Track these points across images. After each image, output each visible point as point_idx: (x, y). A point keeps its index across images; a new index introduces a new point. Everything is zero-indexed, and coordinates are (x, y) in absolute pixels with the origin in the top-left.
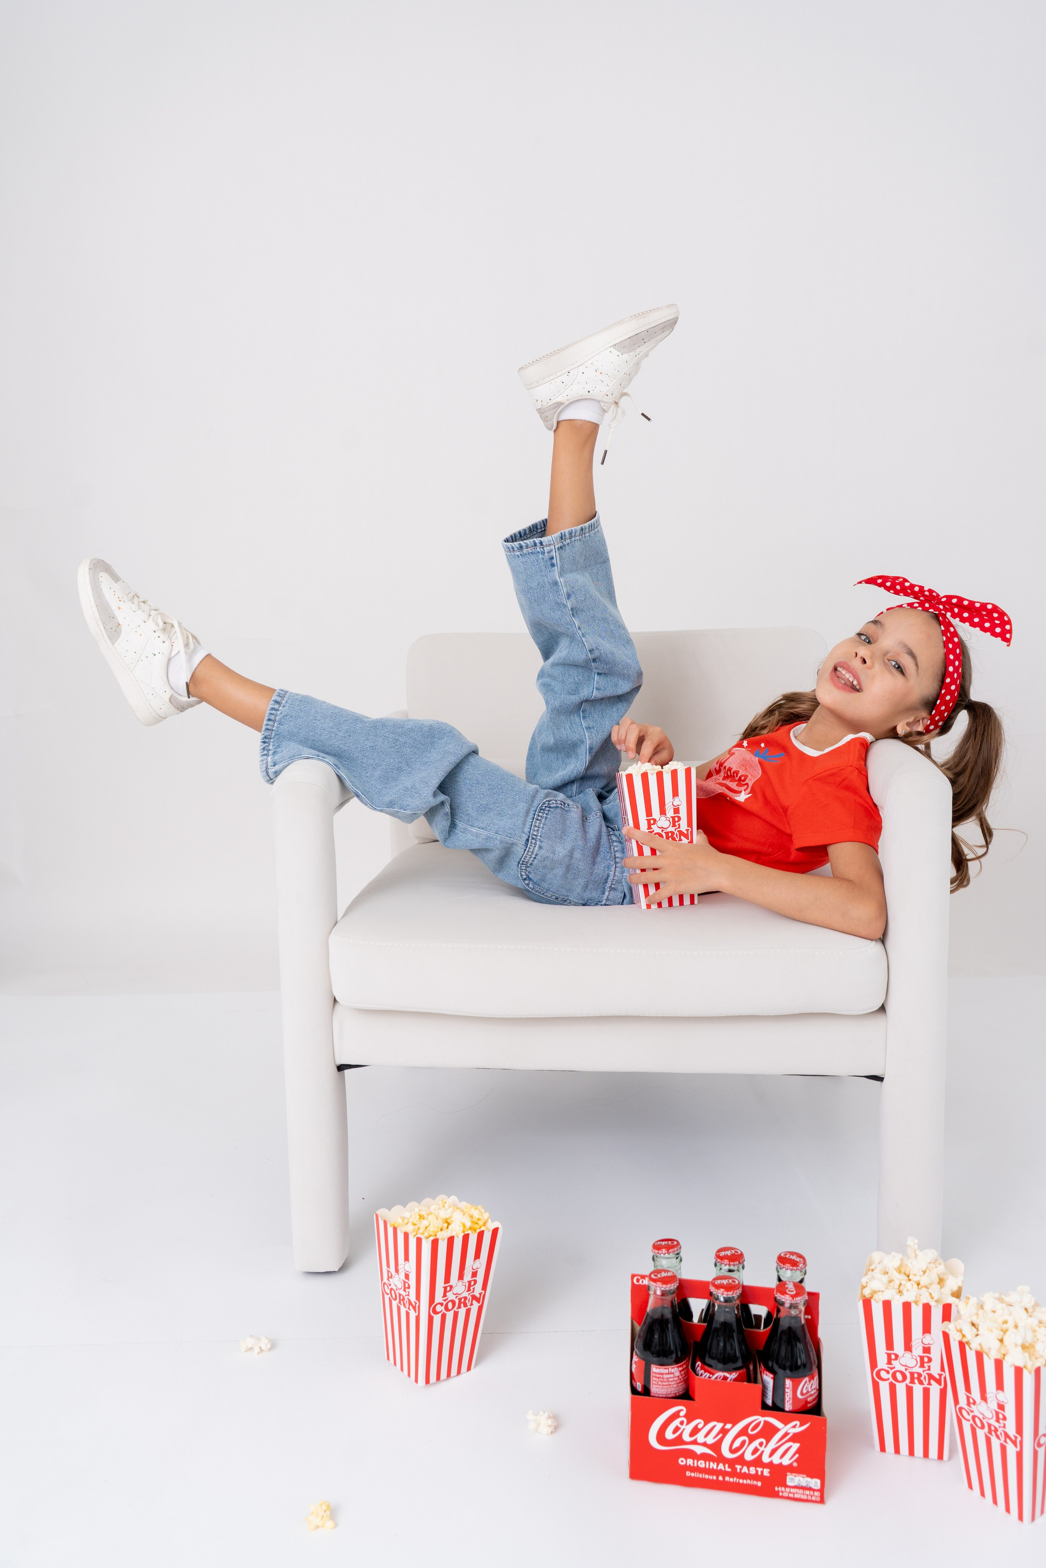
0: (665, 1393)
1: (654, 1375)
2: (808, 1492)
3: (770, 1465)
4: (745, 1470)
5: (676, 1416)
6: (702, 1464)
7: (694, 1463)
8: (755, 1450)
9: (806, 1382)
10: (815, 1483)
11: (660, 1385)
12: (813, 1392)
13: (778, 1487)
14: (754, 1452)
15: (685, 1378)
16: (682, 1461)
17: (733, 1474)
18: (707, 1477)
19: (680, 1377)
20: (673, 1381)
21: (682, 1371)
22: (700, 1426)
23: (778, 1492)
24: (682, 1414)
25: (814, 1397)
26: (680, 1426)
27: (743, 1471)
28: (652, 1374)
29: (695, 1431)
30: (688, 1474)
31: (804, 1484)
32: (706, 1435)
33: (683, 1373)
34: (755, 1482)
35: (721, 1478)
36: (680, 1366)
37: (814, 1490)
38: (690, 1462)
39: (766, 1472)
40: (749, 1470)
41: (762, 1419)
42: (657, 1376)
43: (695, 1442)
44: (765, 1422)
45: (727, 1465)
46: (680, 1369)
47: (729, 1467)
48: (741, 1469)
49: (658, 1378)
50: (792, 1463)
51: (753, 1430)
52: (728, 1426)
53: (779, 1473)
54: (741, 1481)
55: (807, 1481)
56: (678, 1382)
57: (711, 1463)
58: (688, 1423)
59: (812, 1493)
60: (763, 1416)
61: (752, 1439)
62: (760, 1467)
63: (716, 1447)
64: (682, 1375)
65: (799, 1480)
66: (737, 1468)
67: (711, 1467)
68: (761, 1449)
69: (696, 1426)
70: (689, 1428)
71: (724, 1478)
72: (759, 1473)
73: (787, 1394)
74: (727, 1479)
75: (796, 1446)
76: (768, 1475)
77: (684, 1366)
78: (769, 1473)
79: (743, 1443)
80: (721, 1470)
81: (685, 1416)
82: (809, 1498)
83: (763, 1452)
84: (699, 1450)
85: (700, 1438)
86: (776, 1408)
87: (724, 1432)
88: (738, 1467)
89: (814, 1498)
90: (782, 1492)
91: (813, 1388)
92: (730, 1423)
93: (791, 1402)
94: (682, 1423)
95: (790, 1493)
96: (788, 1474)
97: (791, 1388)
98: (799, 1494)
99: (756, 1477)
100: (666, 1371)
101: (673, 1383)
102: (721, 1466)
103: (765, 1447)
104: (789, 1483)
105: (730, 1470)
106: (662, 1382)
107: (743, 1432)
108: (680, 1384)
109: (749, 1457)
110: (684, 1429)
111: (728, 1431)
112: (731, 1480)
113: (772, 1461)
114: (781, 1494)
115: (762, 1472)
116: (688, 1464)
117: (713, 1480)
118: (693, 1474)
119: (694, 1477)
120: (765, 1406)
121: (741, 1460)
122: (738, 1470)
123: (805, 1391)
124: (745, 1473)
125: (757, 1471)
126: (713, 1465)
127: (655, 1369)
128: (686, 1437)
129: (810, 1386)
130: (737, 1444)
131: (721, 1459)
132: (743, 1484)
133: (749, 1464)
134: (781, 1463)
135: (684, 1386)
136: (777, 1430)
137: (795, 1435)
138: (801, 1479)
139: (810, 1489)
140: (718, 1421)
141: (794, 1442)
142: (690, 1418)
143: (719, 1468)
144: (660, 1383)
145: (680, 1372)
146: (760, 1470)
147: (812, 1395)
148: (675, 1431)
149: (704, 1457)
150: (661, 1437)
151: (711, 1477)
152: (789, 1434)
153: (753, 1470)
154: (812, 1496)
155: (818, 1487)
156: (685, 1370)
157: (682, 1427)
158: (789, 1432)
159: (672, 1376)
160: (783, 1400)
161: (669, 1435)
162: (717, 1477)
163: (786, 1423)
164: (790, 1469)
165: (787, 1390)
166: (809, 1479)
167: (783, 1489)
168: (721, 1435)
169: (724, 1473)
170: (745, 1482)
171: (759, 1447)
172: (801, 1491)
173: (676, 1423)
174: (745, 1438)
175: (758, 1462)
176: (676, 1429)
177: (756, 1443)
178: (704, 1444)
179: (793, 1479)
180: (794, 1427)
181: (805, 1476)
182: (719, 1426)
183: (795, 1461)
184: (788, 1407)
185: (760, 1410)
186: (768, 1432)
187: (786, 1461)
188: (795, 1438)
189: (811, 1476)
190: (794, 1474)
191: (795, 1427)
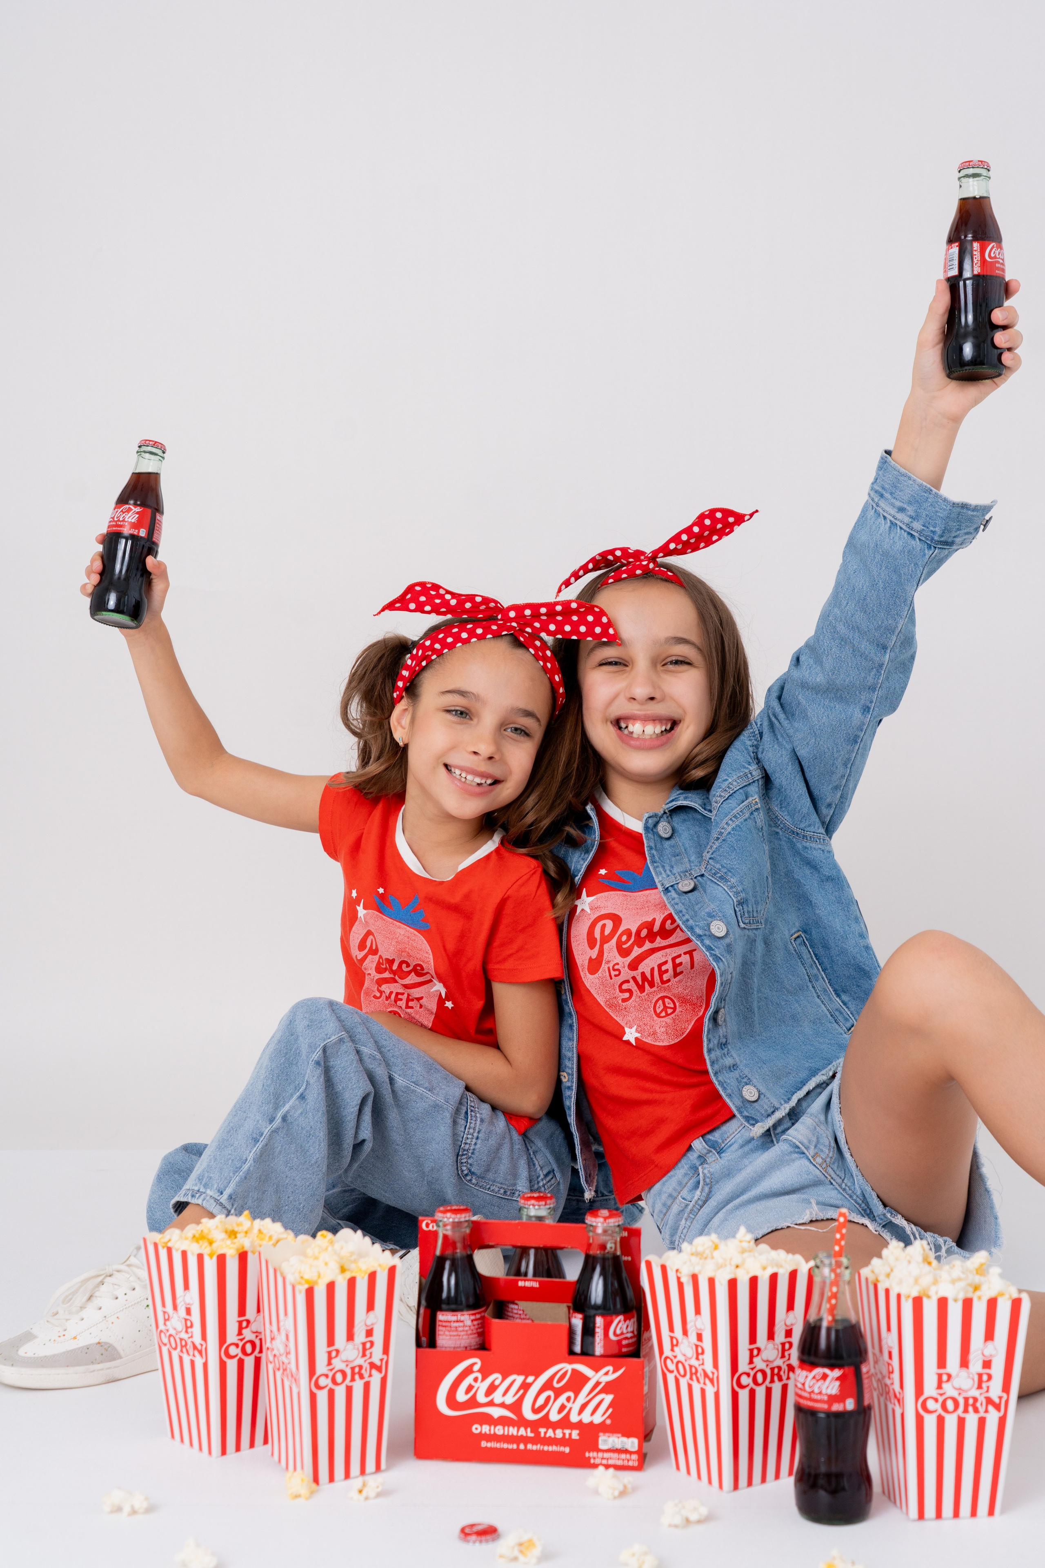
0: (453, 1346)
1: (440, 1323)
2: (623, 1456)
3: (579, 1425)
4: (550, 1433)
5: (468, 1371)
6: (499, 1430)
7: (490, 1430)
8: (563, 1407)
9: (619, 1322)
10: (632, 1443)
11: (447, 1336)
12: (629, 1335)
13: (589, 1452)
14: (560, 1411)
15: (479, 1330)
16: (476, 1429)
17: (537, 1439)
18: (505, 1446)
19: (472, 1328)
20: (463, 1331)
21: (476, 1320)
22: (497, 1383)
23: (589, 1458)
24: (476, 1368)
25: (630, 1341)
26: (473, 1383)
27: (548, 1435)
28: (438, 1323)
29: (492, 1389)
30: (484, 1444)
31: (619, 1446)
32: (505, 1394)
33: (475, 1323)
34: (562, 1449)
35: (522, 1447)
36: (473, 1314)
37: (631, 1453)
38: (486, 1429)
39: (575, 1434)
40: (555, 1434)
41: (568, 1367)
42: (444, 1324)
43: (491, 1404)
44: (574, 1370)
45: (529, 1430)
46: (473, 1317)
47: (531, 1432)
48: (545, 1433)
49: (445, 1326)
50: (604, 1422)
51: (558, 1382)
52: (530, 1379)
53: (590, 1432)
54: (546, 1448)
55: (622, 1442)
56: (469, 1332)
57: (511, 1428)
58: (483, 1380)
59: (628, 1456)
60: (570, 1363)
61: (558, 1393)
62: (567, 1428)
63: (516, 1407)
64: (474, 1325)
65: (613, 1441)
66: (540, 1432)
67: (510, 1434)
68: (569, 1405)
69: (492, 1384)
70: (484, 1386)
71: (526, 1446)
72: (567, 1436)
73: (597, 1335)
74: (529, 1446)
75: (609, 1398)
76: (577, 1438)
77: (478, 1316)
78: (579, 1434)
79: (548, 1399)
80: (522, 1436)
81: (479, 1371)
82: (626, 1463)
83: (571, 1409)
84: (496, 1412)
85: (497, 1397)
86: (587, 1353)
87: (525, 1387)
88: (542, 1431)
89: (631, 1463)
90: (594, 1458)
91: (630, 1329)
92: (532, 1375)
93: (602, 1344)
94: (476, 1380)
95: (603, 1458)
96: (601, 1434)
97: (602, 1327)
98: (614, 1459)
99: (563, 1442)
100: (454, 1318)
101: (462, 1333)
102: (522, 1432)
103: (574, 1402)
104: (602, 1446)
105: (532, 1435)
106: (449, 1331)
107: (547, 1386)
108: (472, 1336)
109: (554, 1417)
110: (478, 1388)
111: (530, 1385)
112: (534, 1448)
113: (580, 1421)
114: (592, 1461)
115: (570, 1434)
116: (483, 1432)
117: (512, 1450)
118: (489, 1445)
119: (491, 1448)
120: (571, 1352)
121: (545, 1422)
122: (542, 1435)
123: (618, 1332)
124: (550, 1437)
125: (564, 1434)
126: (513, 1431)
127: (441, 1317)
128: (481, 1398)
129: (625, 1326)
130: (541, 1401)
131: (522, 1422)
132: (548, 1451)
133: (554, 1426)
134: (592, 1422)
135: (477, 1340)
136: (587, 1379)
137: (607, 1383)
138: (616, 1439)
139: (626, 1451)
140: (519, 1374)
141: (607, 1393)
142: (485, 1373)
143: (520, 1434)
144: (447, 1333)
145: (472, 1321)
146: (567, 1432)
147: (626, 1338)
148: (468, 1390)
149: (503, 1421)
150: (451, 1401)
151: (510, 1446)
152: (600, 1383)
153: (559, 1434)
154: (628, 1460)
155: (635, 1448)
156: (479, 1322)
157: (476, 1385)
158: (600, 1381)
159: (461, 1324)
160: (593, 1344)
161: (461, 1396)
162: (518, 1446)
163: (597, 1370)
164: (602, 1428)
165: (597, 1330)
166: (625, 1439)
167: (595, 1454)
168: (521, 1392)
169: (525, 1440)
170: (550, 1448)
171: (566, 1403)
172: (616, 1455)
173: (469, 1380)
174: (550, 1393)
175: (565, 1423)
176: (470, 1388)
177: (562, 1399)
178: (503, 1405)
179: (607, 1441)
180: (607, 1373)
181: (620, 1435)
182: (520, 1379)
183: (608, 1417)
184: (599, 1350)
185: (567, 1355)
186: (577, 1382)
187: (598, 1419)
188: (608, 1388)
189: (628, 1436)
190: (607, 1434)
191: (607, 1375)
